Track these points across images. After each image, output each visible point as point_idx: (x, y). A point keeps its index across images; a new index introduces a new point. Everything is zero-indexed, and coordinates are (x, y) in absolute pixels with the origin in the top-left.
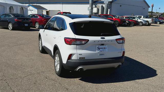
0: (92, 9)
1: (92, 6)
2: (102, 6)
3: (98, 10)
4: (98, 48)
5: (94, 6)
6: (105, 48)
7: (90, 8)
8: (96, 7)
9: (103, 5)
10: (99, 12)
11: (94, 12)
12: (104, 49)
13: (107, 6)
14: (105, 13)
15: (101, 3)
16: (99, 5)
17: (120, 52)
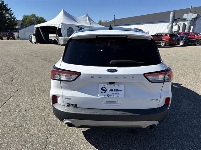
0: (172, 27)
1: (172, 24)
2: (184, 24)
3: (179, 28)
4: (102, 89)
5: (174, 24)
6: (117, 90)
7: (170, 26)
8: (176, 24)
9: (185, 22)
10: (179, 30)
11: (173, 30)
12: (116, 92)
13: (190, 24)
14: (186, 31)
15: (183, 20)
16: (180, 22)
17: (157, 100)
